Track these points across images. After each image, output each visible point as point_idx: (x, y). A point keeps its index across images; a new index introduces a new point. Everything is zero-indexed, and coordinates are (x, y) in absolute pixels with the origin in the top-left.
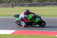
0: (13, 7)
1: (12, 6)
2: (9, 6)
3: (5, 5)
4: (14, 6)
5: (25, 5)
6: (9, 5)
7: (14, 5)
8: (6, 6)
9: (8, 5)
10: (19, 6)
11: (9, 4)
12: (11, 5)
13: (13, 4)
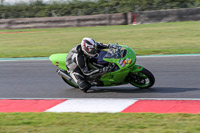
0: (126, 23)
1: (123, 21)
2: (113, 21)
3: (100, 19)
4: (129, 21)
5: (167, 15)
6: (115, 19)
7: (130, 16)
8: (103, 22)
9: (110, 19)
10: (147, 21)
11: (114, 16)
12: (119, 19)
13: (125, 15)
